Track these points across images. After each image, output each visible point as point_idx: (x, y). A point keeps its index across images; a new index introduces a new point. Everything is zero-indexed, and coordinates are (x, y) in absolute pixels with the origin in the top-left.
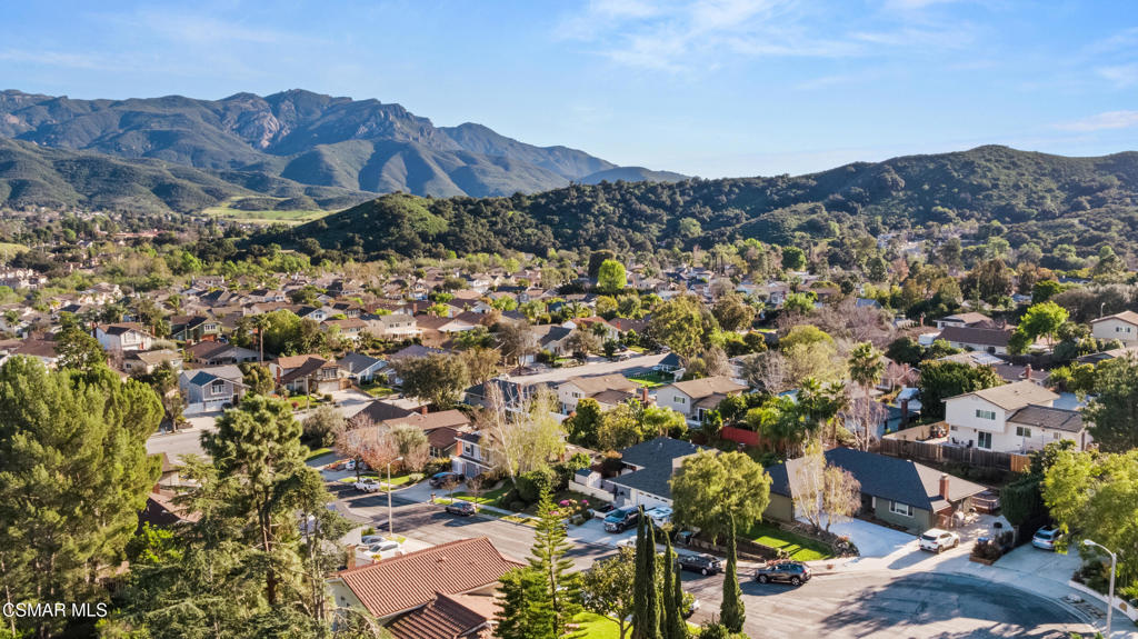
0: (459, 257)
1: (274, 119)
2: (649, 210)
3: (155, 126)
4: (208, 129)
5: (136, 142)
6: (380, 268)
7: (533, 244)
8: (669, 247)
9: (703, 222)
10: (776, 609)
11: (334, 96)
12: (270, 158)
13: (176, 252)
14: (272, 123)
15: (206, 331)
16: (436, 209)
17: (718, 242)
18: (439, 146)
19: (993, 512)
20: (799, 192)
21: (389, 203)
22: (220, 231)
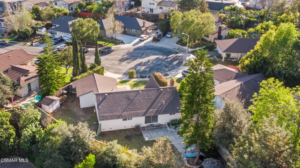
10: (106, 59)
19: (156, 29)
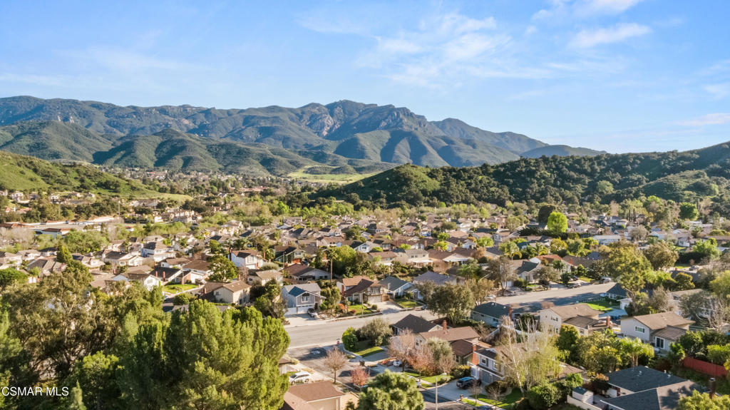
0: (447, 206)
1: (331, 118)
2: (575, 175)
3: (263, 124)
4: (293, 126)
5: (251, 133)
6: (397, 213)
7: (496, 198)
8: (591, 201)
9: (614, 183)
11: (367, 103)
12: (327, 142)
13: (274, 201)
14: (329, 121)
15: (296, 256)
16: (432, 175)
17: (627, 198)
18: (431, 133)
20: (686, 163)
21: (403, 171)
22: (299, 188)
